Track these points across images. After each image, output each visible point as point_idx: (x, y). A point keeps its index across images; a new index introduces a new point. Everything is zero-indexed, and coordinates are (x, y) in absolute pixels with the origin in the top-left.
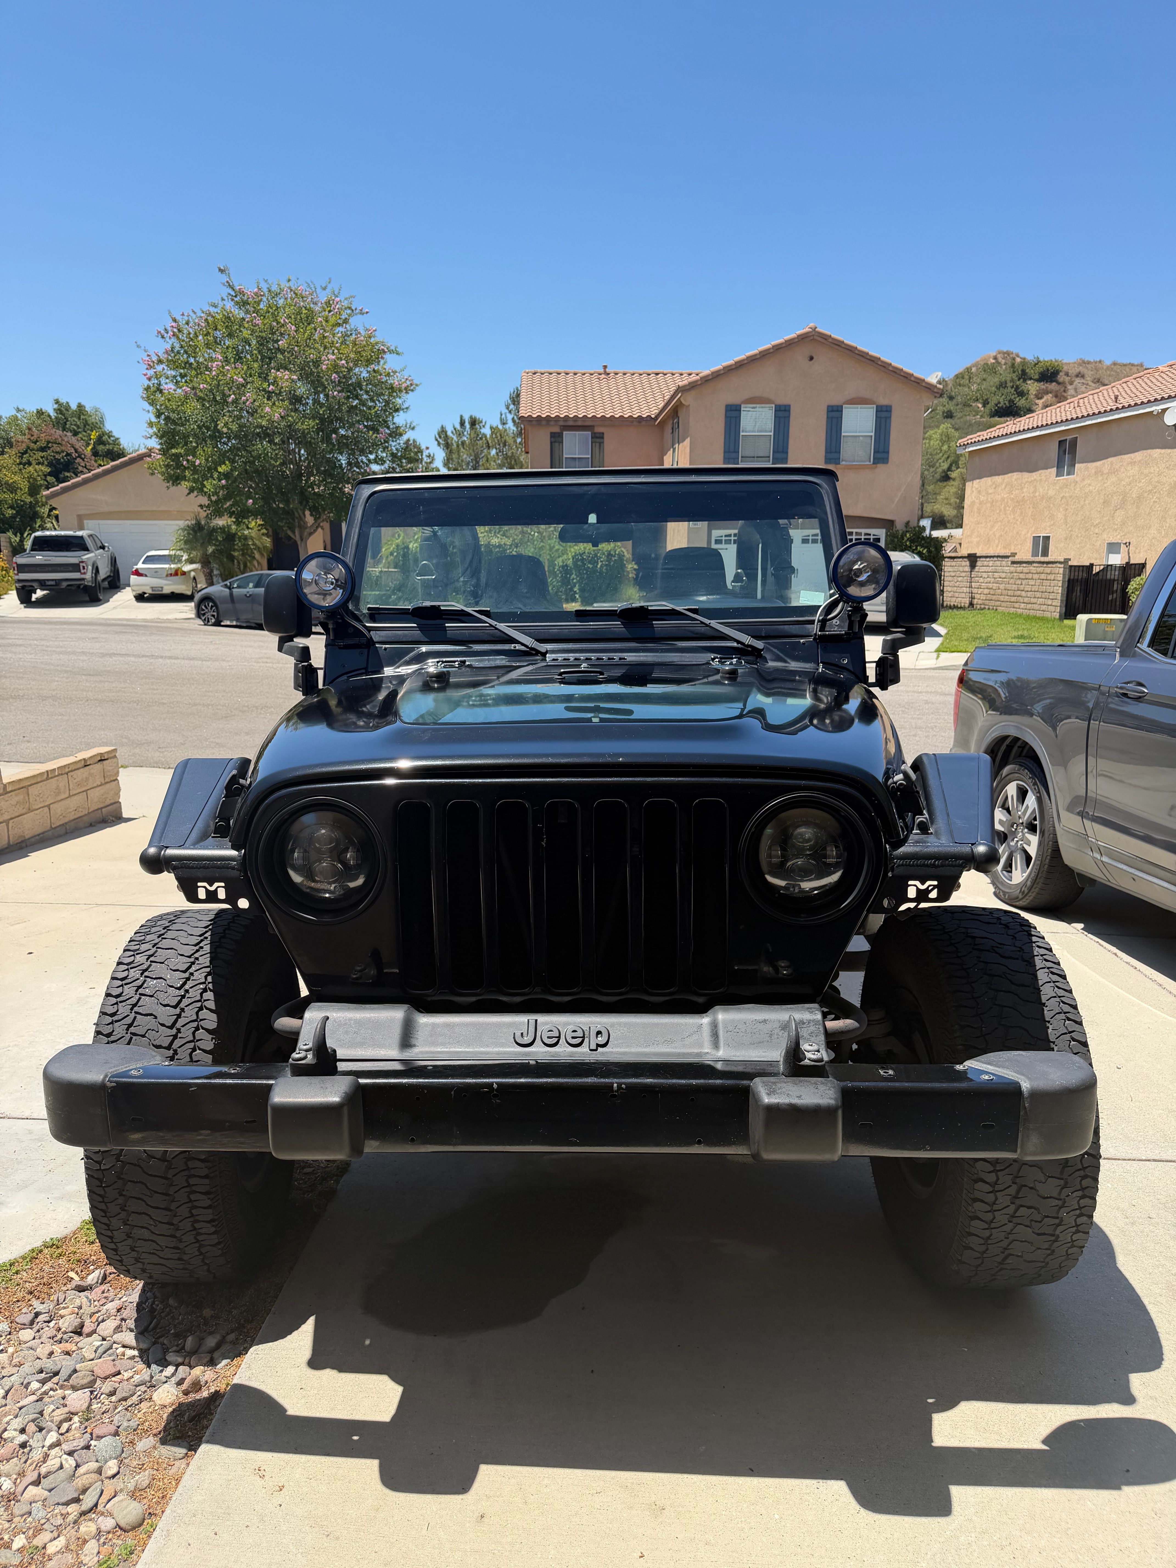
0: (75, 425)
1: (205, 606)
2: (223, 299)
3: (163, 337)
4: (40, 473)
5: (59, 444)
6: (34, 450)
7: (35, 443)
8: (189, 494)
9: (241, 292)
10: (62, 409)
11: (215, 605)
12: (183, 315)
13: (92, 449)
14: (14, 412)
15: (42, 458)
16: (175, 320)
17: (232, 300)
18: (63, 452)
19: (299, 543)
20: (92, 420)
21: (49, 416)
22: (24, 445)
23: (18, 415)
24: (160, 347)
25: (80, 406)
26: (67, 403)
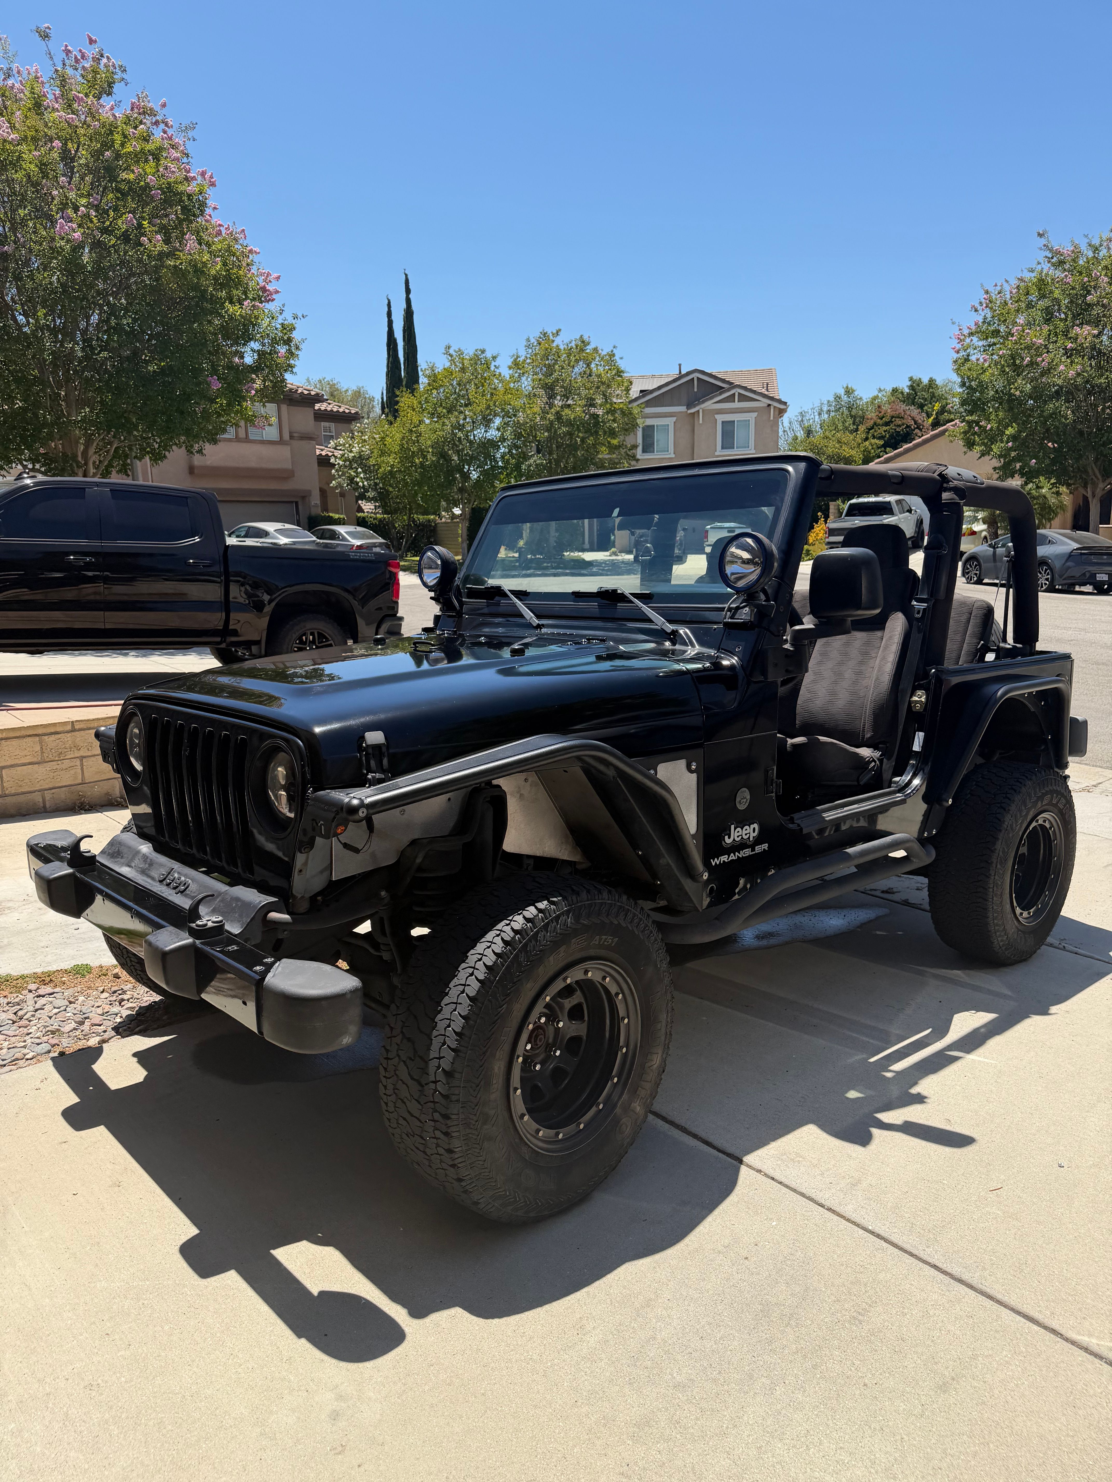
0: (923, 399)
1: (970, 565)
2: (1039, 263)
3: (976, 310)
4: (874, 446)
5: (902, 417)
6: (879, 425)
7: (881, 419)
8: (980, 457)
9: (1058, 253)
10: (915, 384)
11: (979, 564)
12: (996, 285)
13: (934, 419)
14: (876, 393)
15: (885, 431)
16: (987, 292)
17: (1049, 262)
18: (903, 424)
19: (1090, 499)
20: (939, 392)
21: (902, 393)
22: (872, 422)
23: (880, 395)
24: (971, 320)
25: (931, 381)
26: (920, 379)
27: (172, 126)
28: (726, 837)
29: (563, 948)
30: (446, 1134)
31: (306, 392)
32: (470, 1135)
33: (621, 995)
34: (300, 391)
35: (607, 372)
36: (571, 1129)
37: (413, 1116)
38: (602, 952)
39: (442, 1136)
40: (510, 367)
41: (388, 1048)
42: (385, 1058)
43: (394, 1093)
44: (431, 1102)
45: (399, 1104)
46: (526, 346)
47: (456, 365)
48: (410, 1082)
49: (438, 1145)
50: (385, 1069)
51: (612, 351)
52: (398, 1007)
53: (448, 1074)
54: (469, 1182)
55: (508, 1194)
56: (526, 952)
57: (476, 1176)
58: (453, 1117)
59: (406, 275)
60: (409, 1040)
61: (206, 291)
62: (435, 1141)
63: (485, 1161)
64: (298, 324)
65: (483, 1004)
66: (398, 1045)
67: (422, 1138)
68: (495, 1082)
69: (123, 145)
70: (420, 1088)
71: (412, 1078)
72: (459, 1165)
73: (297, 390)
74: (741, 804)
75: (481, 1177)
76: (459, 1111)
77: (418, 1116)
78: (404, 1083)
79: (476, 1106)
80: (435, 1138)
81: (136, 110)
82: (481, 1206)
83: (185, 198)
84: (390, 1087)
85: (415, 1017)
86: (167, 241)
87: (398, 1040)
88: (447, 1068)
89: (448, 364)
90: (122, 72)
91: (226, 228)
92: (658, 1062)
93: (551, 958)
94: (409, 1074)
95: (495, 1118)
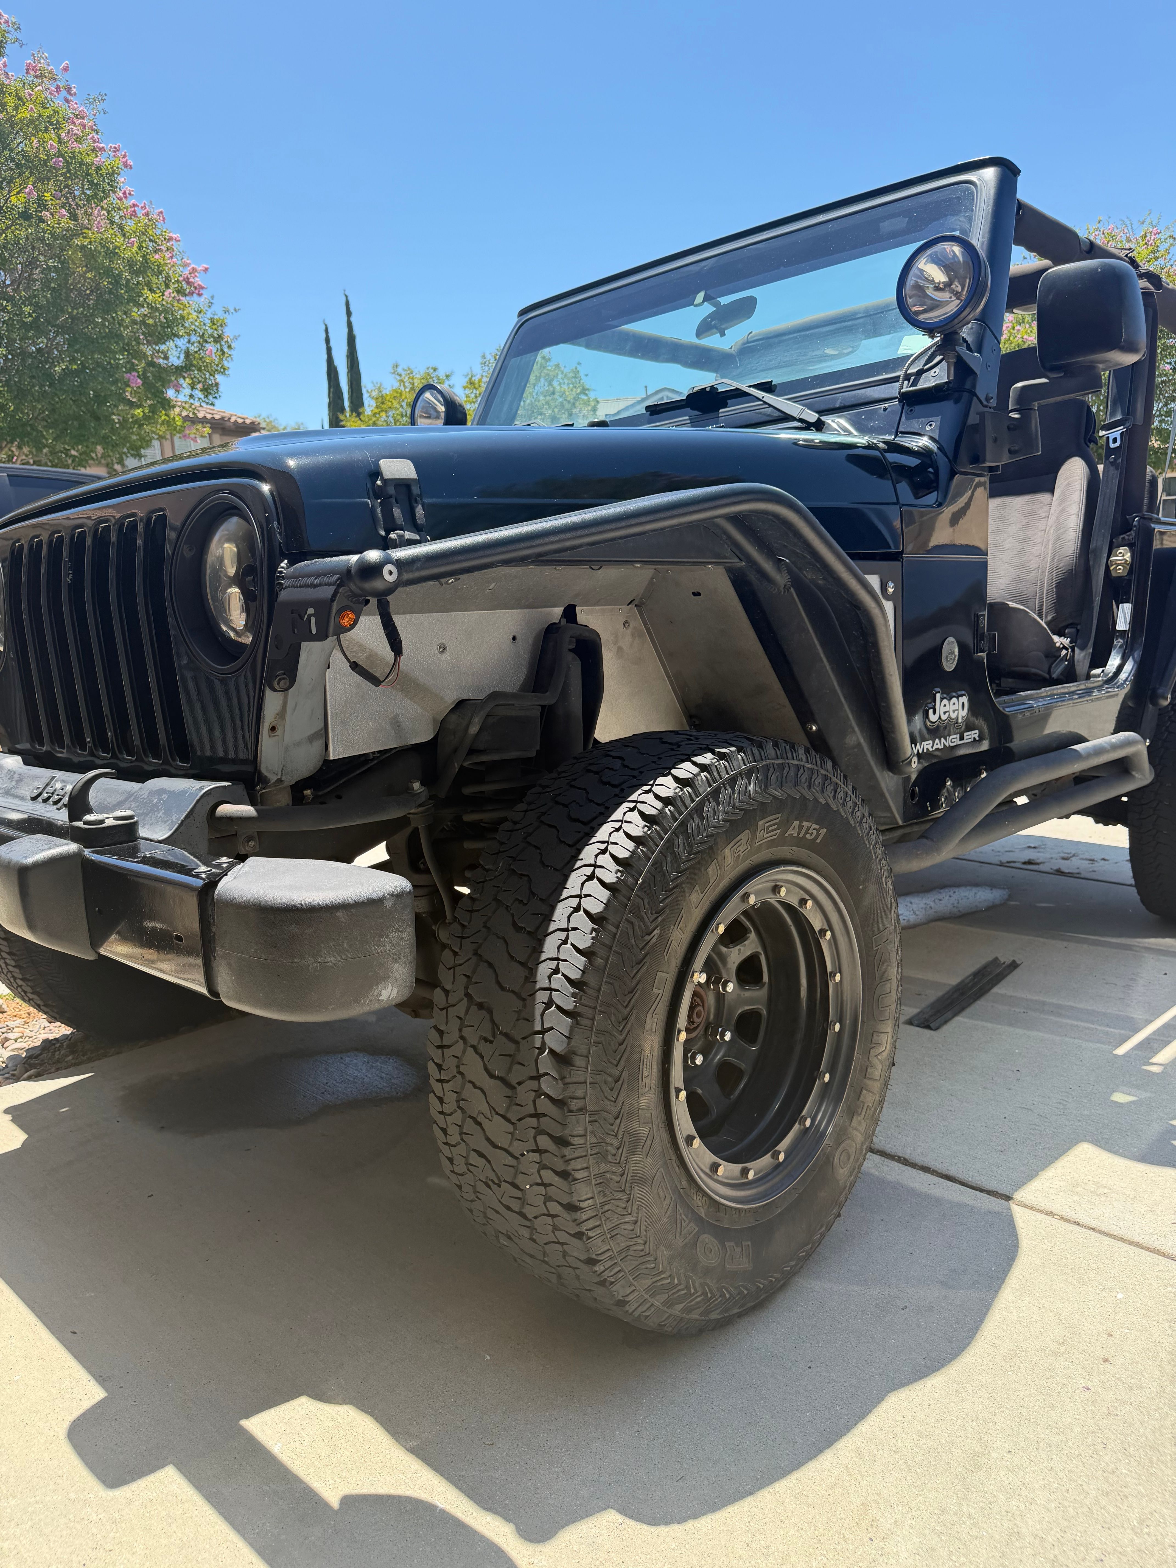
27: (75, 94)
28: (931, 711)
29: (744, 836)
30: (564, 1175)
31: (240, 421)
32: (608, 1175)
33: (829, 933)
34: (233, 419)
35: (572, 390)
36: (766, 1161)
37: (495, 1146)
38: (802, 853)
39: (556, 1180)
40: (465, 388)
41: (442, 1027)
42: (438, 1047)
43: (459, 1107)
44: (531, 1116)
45: (469, 1127)
46: (482, 364)
47: (405, 386)
48: (488, 1083)
49: (548, 1199)
50: (440, 1067)
51: (576, 368)
52: (455, 954)
53: (562, 1060)
54: (610, 1263)
55: (676, 1281)
56: (687, 836)
57: (620, 1252)
58: (576, 1141)
59: (347, 297)
60: (481, 1006)
61: (120, 275)
62: (542, 1189)
63: (635, 1223)
64: (229, 319)
65: (617, 927)
66: (460, 1018)
67: (516, 1187)
68: (646, 1073)
69: (16, 108)
70: (509, 1092)
71: (491, 1076)
72: (590, 1234)
73: (230, 418)
74: (948, 661)
75: (631, 1253)
76: (586, 1130)
77: (506, 1147)
78: (475, 1086)
79: (616, 1118)
80: (542, 1184)
81: (32, 72)
82: (630, 1308)
83: (92, 171)
84: (450, 1098)
85: (490, 965)
86: (74, 217)
87: (460, 1009)
88: (558, 1049)
89: (396, 385)
90: (16, 29)
91: (142, 207)
92: (888, 1047)
93: (727, 851)
94: (486, 1069)
95: (649, 1143)
